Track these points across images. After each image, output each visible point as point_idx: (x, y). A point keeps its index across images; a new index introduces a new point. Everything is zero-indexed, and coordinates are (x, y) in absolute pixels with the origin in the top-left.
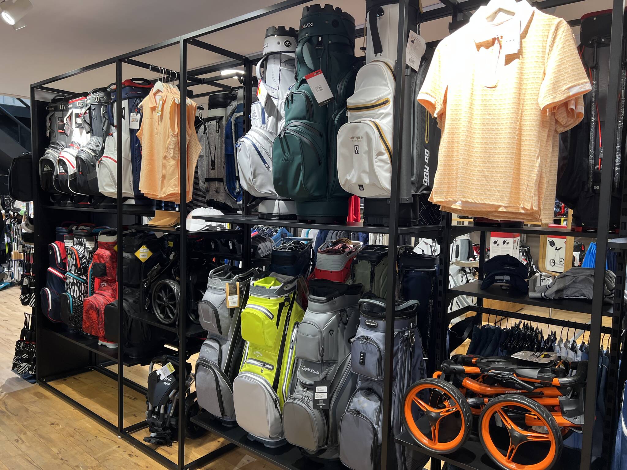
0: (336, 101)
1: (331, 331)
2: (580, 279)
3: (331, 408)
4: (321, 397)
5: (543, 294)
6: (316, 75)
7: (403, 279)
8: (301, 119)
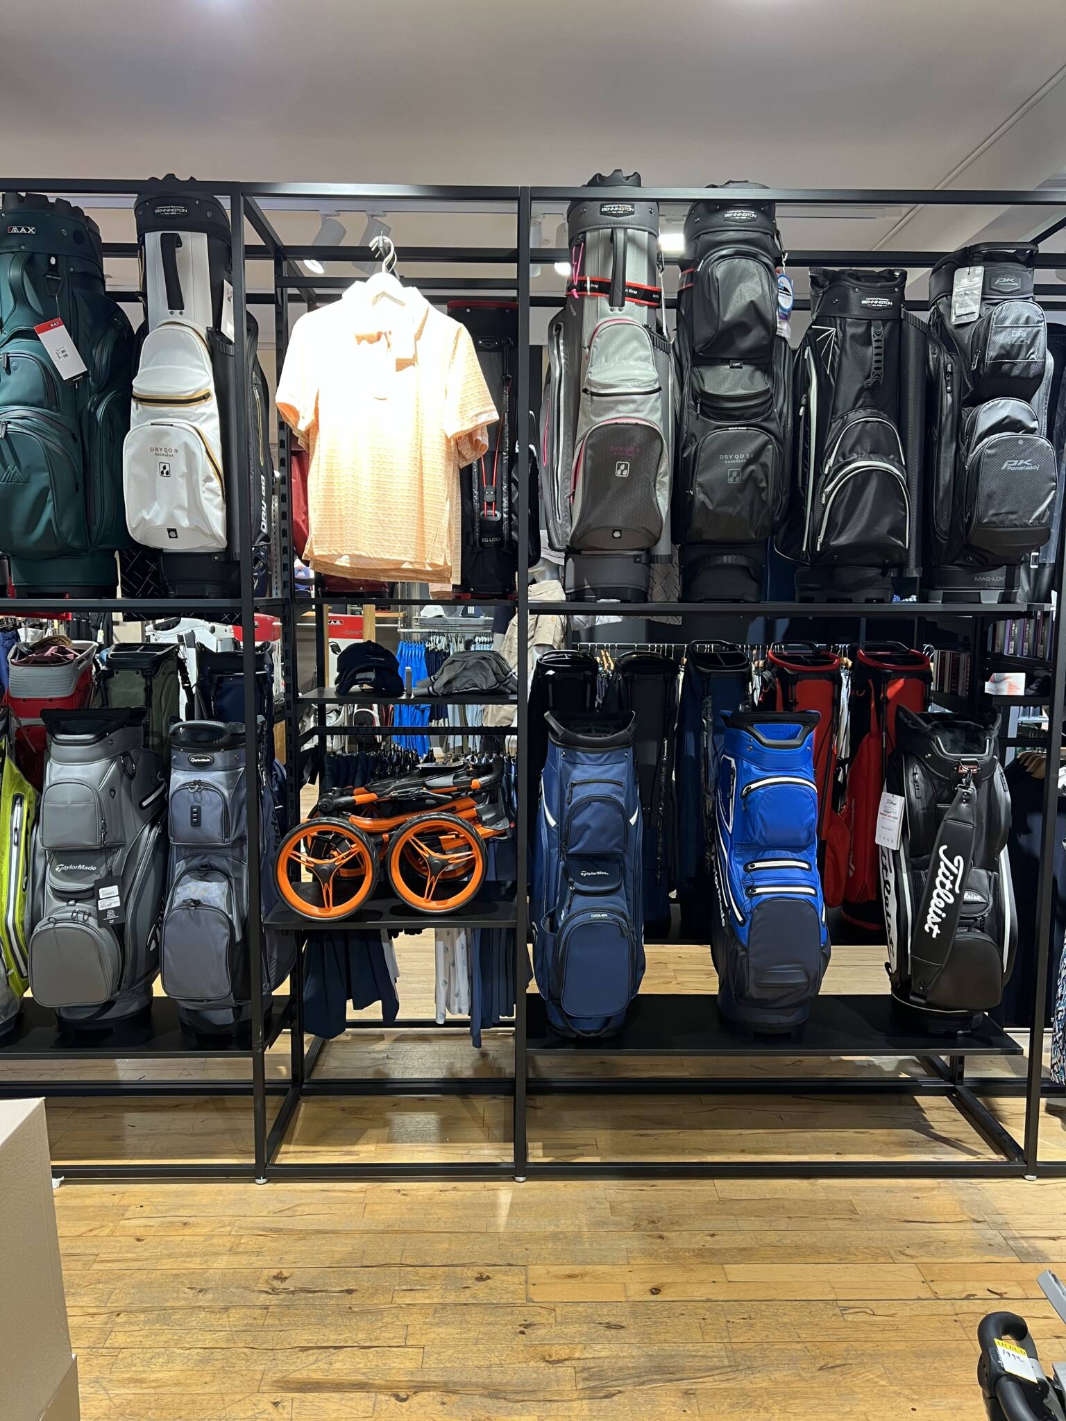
0: (93, 380)
1: (112, 791)
2: (471, 664)
3: (129, 920)
4: (110, 905)
5: (431, 689)
6: (53, 328)
7: (215, 693)
8: (33, 405)
